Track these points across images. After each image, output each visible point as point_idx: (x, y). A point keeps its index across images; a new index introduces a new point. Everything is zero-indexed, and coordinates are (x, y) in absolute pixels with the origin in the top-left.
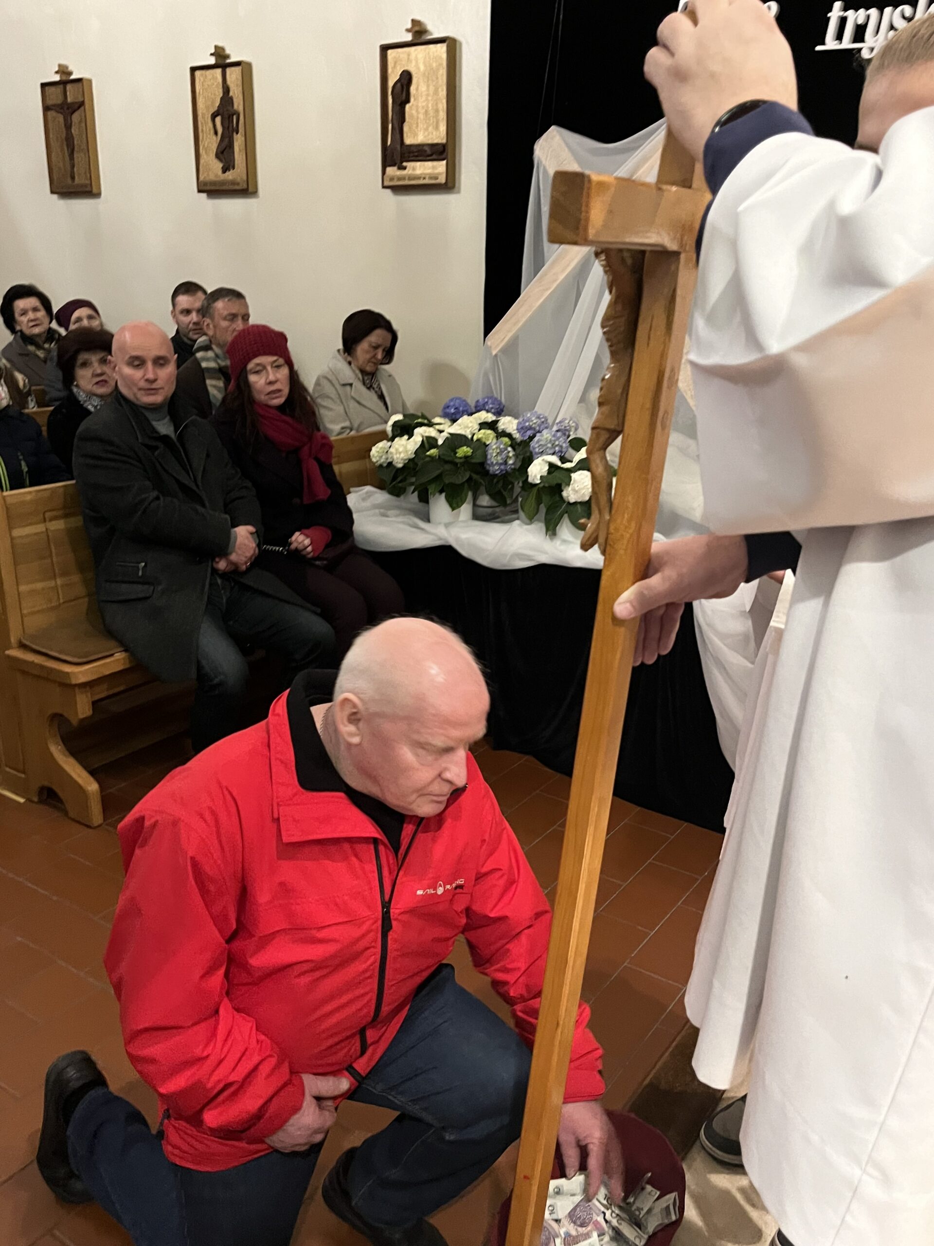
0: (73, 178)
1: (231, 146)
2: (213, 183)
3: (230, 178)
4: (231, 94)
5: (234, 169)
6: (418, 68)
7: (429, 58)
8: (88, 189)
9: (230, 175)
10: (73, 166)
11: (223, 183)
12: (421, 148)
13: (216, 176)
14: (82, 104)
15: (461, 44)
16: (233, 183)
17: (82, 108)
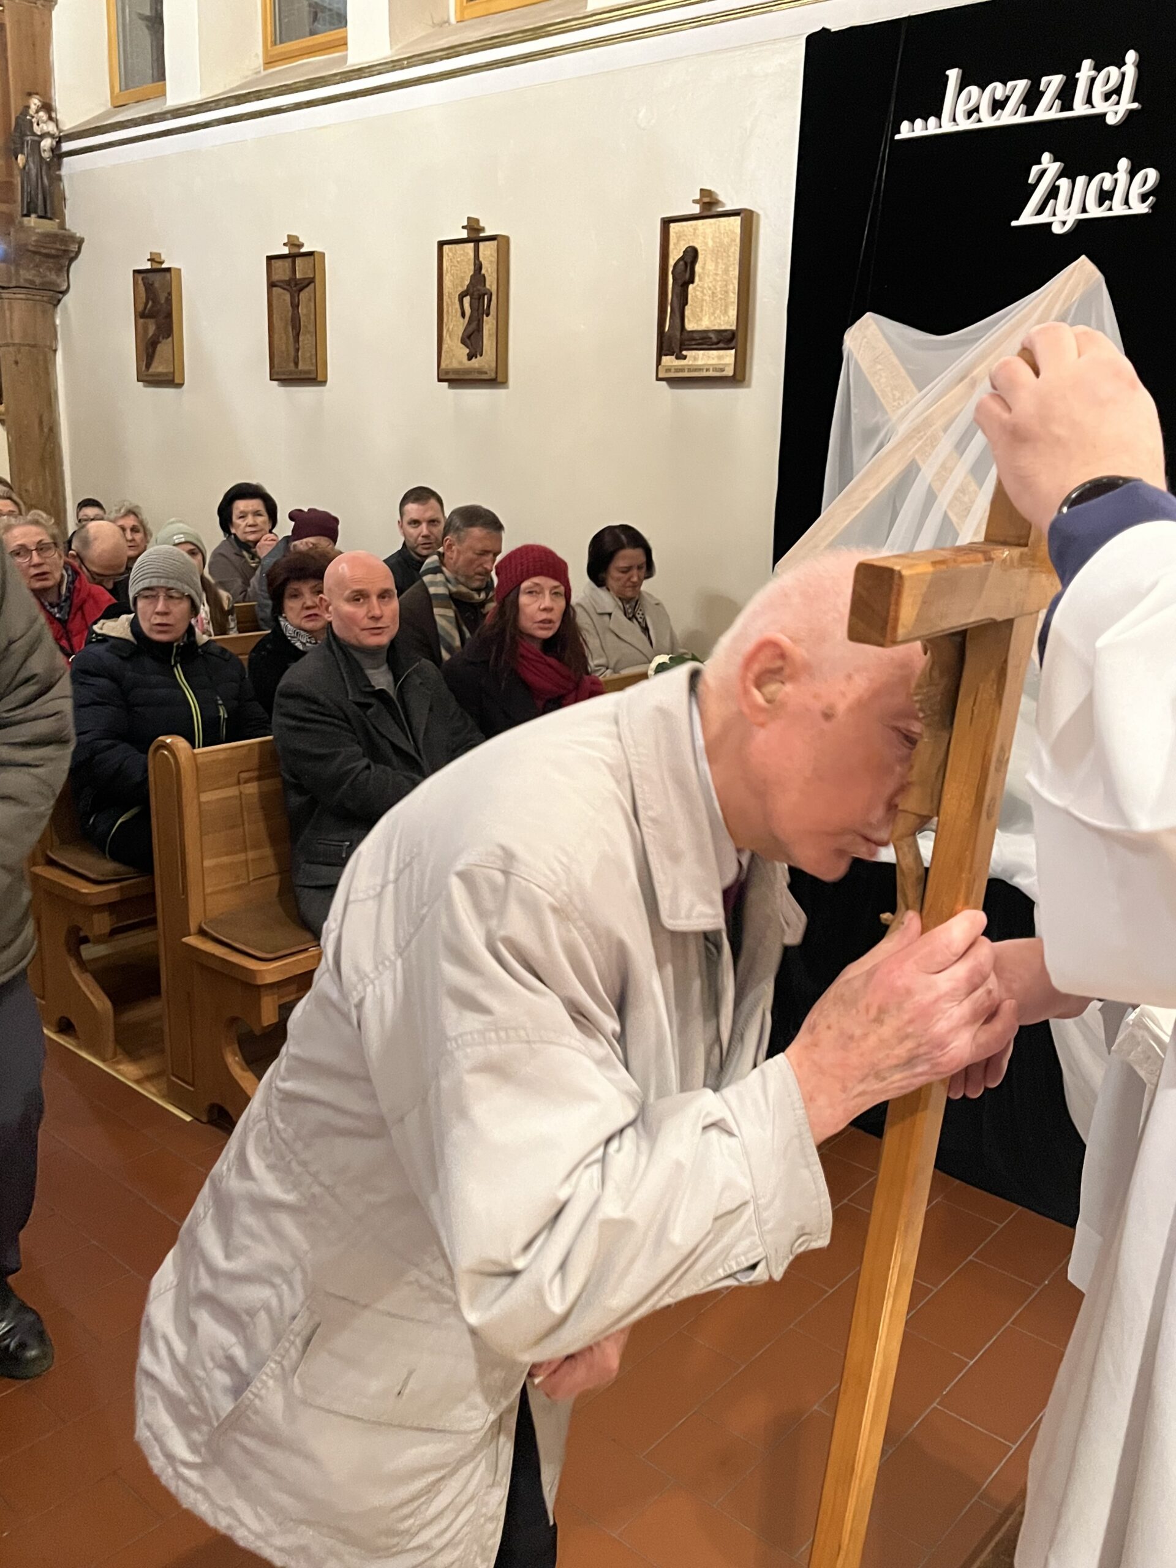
0: (296, 364)
1: (479, 329)
2: (456, 371)
3: (477, 365)
4: (483, 271)
5: (481, 355)
6: (706, 244)
7: (720, 233)
8: (313, 376)
9: (475, 363)
10: (297, 350)
11: (468, 371)
12: (705, 335)
13: (460, 363)
14: (312, 281)
15: (758, 215)
16: (480, 372)
17: (312, 285)
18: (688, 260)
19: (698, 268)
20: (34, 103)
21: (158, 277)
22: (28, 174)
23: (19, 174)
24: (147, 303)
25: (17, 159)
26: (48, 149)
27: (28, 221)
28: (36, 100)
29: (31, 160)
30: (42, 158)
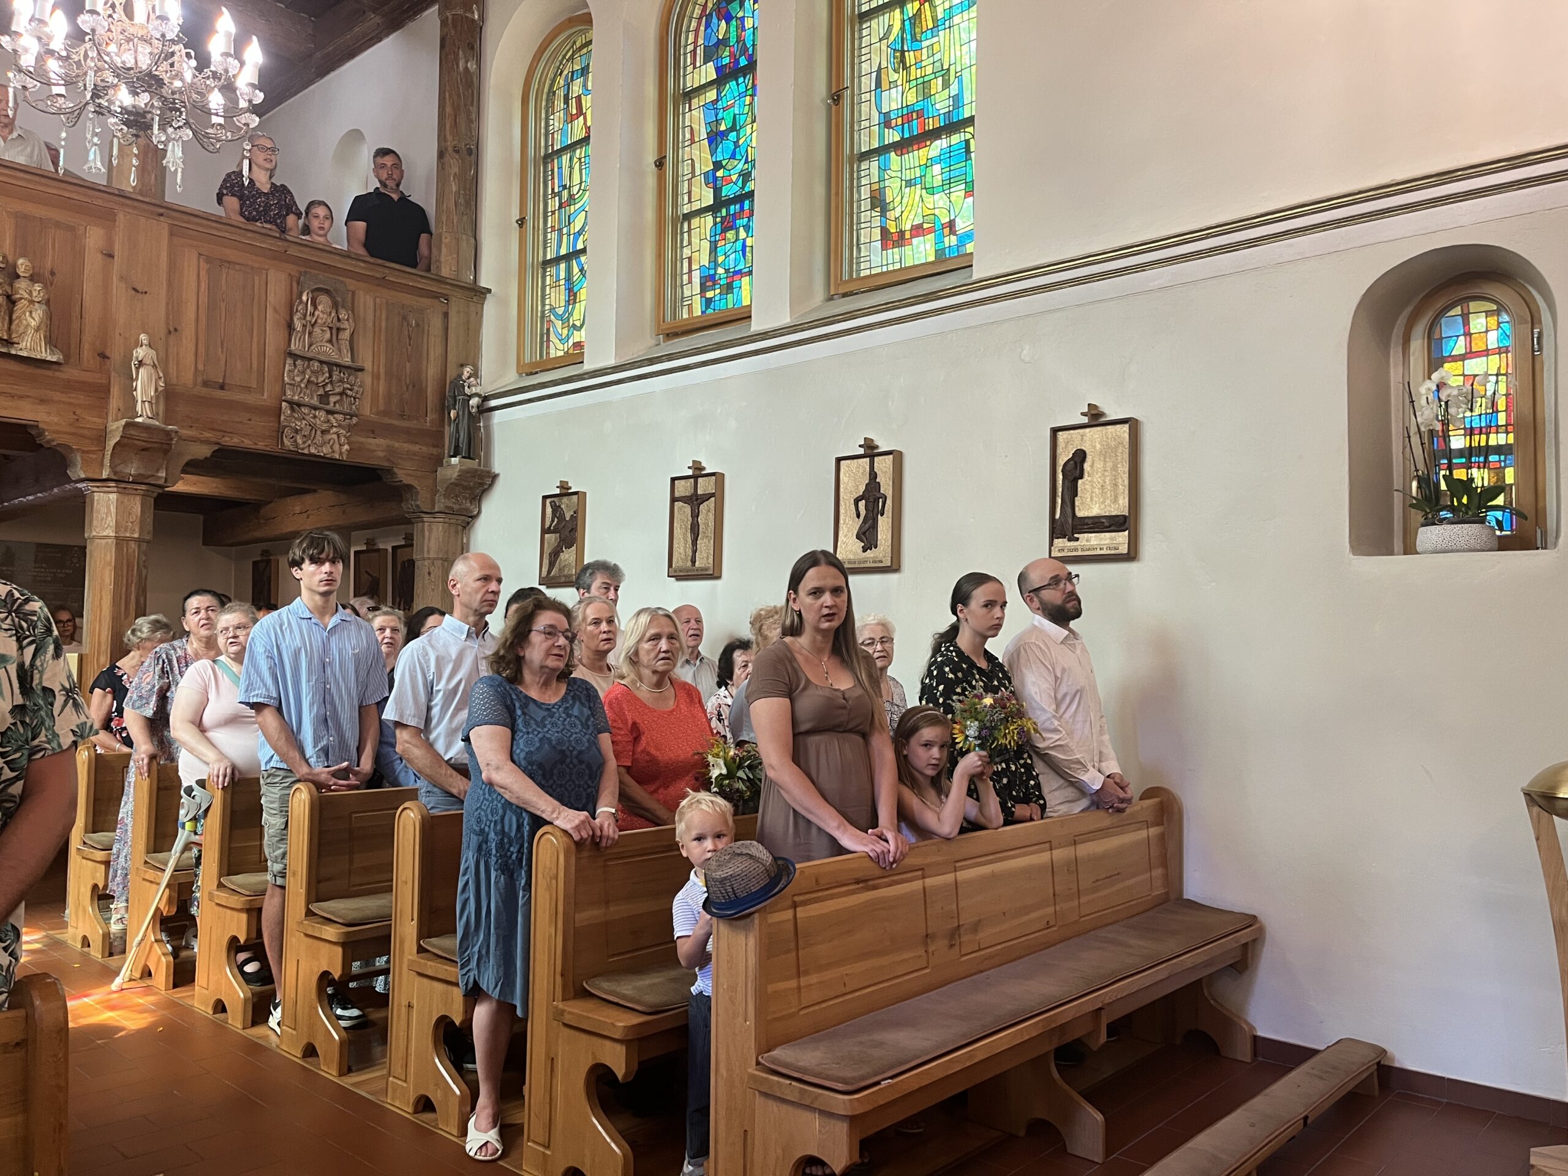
1: (874, 527)
4: (878, 481)
9: (870, 554)
18: (1077, 459)
19: (1087, 466)
20: (467, 371)
21: (565, 500)
22: (458, 424)
23: (450, 425)
24: (553, 521)
25: (449, 414)
26: (475, 405)
27: (455, 461)
28: (468, 369)
29: (461, 413)
30: (470, 412)
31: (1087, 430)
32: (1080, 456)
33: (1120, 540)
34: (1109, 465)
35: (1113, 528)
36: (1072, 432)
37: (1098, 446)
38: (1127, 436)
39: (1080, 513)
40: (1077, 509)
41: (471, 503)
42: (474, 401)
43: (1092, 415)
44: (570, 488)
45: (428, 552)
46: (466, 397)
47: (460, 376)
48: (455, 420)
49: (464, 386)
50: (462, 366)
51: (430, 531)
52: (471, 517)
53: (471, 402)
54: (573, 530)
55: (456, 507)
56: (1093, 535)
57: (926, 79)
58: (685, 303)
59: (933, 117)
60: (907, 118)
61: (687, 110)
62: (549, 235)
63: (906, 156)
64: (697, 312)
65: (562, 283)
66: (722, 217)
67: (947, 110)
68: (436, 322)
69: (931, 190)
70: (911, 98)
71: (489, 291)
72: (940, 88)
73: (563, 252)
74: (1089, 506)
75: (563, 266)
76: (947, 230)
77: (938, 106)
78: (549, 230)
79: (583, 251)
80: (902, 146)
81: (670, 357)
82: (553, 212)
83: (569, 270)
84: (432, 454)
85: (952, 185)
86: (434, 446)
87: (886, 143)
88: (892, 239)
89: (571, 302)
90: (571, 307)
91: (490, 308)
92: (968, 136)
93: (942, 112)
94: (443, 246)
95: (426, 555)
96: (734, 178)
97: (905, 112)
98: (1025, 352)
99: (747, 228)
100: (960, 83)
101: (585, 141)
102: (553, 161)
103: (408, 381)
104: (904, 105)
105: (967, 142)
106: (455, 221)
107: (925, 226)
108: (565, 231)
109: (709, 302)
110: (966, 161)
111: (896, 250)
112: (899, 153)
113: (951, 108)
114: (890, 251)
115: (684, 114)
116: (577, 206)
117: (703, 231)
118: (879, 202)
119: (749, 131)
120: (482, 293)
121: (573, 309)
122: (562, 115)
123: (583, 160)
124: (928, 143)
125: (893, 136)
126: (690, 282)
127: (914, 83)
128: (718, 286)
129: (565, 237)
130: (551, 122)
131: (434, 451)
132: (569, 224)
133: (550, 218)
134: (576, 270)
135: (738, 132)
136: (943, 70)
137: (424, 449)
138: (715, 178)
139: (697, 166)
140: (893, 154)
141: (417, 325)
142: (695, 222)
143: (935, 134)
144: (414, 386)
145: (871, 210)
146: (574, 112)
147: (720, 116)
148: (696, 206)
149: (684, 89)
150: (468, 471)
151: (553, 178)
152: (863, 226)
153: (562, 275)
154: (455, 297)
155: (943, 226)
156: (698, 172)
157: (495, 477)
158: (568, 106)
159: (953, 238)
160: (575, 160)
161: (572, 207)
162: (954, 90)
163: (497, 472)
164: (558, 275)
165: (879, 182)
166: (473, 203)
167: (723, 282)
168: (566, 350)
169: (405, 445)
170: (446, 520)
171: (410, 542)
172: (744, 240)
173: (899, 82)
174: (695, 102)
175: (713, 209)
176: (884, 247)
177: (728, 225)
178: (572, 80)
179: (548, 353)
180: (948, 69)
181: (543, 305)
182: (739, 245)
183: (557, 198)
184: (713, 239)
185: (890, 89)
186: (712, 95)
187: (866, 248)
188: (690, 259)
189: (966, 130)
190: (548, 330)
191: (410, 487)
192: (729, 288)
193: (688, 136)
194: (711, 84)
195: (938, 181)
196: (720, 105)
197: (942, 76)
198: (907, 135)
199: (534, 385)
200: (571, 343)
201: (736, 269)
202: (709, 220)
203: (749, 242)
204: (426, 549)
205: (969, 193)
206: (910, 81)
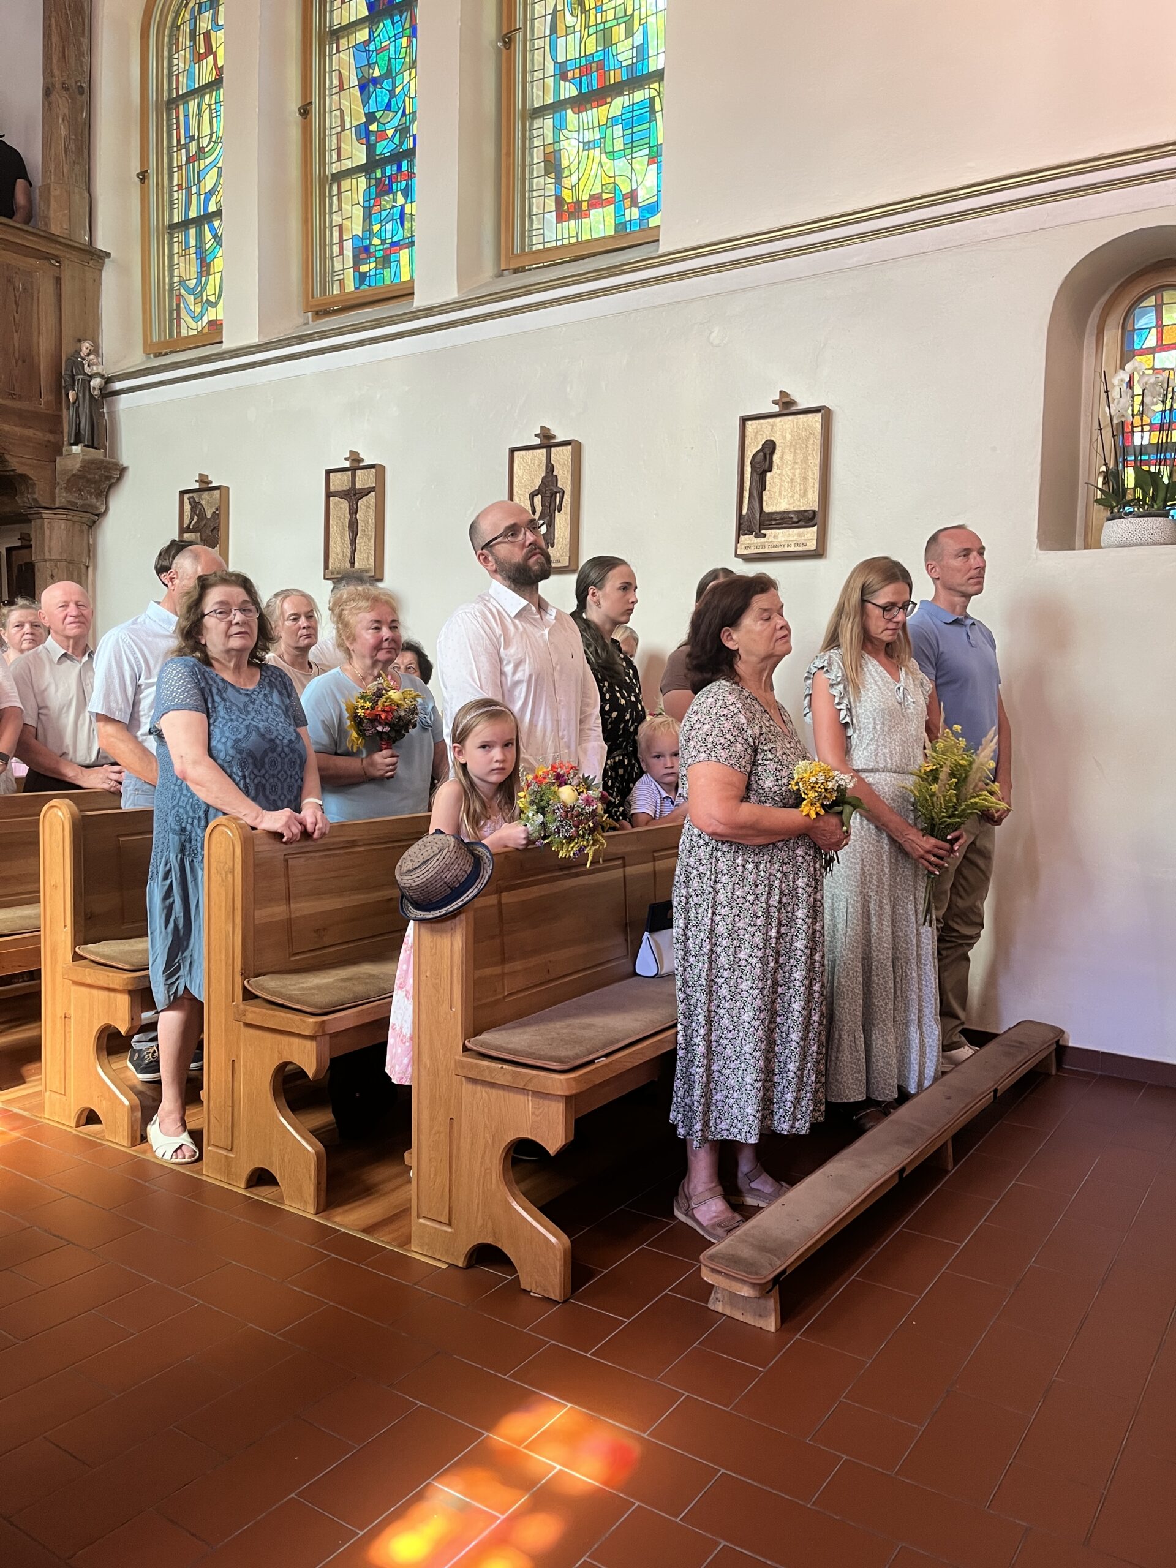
1: (551, 523)
4: (556, 473)
5: (553, 546)
6: (784, 438)
7: (798, 428)
10: (354, 551)
12: (784, 515)
14: (372, 489)
15: (837, 412)
17: (372, 493)
18: (767, 451)
19: (776, 458)
20: (86, 346)
21: (205, 495)
22: (78, 408)
23: (68, 409)
24: (192, 519)
25: (67, 395)
26: (97, 388)
27: (76, 449)
28: (87, 345)
29: (81, 395)
30: (91, 395)
31: (778, 419)
32: (770, 448)
33: (808, 537)
34: (800, 456)
35: (801, 523)
36: (762, 421)
37: (789, 437)
38: (818, 426)
39: (767, 509)
40: (764, 504)
41: (97, 499)
42: (96, 382)
43: (784, 403)
44: (211, 482)
45: (50, 552)
46: (86, 378)
47: (78, 352)
48: (75, 403)
49: (83, 365)
50: (79, 341)
51: (51, 529)
52: (97, 515)
53: (92, 383)
54: (215, 529)
55: (80, 502)
56: (781, 531)
57: (608, 25)
58: (336, 278)
59: (614, 70)
60: (586, 70)
61: (334, 51)
62: (175, 194)
63: (584, 113)
64: (350, 286)
65: (193, 250)
66: (376, 179)
67: (630, 62)
68: (46, 288)
69: (612, 155)
70: (591, 46)
71: (108, 255)
72: (622, 37)
73: (193, 214)
74: (776, 501)
75: (193, 231)
76: (628, 202)
77: (620, 58)
78: (175, 189)
79: (218, 213)
80: (581, 102)
81: (323, 335)
82: (180, 168)
83: (200, 237)
84: (49, 442)
85: (634, 150)
86: (51, 432)
87: (562, 98)
88: (569, 211)
89: (204, 273)
90: (203, 279)
91: (109, 276)
92: (653, 93)
93: (624, 64)
94: (52, 199)
95: (47, 556)
96: (390, 133)
97: (583, 63)
98: (714, 335)
99: (406, 192)
100: (645, 34)
101: (216, 84)
102: (178, 107)
103: (17, 355)
104: (583, 54)
105: (652, 99)
106: (65, 170)
107: (605, 196)
108: (194, 190)
109: (363, 277)
110: (650, 121)
111: (572, 223)
112: (576, 110)
113: (635, 60)
114: (565, 224)
115: (331, 55)
116: (208, 161)
117: (355, 196)
118: (553, 166)
119: (406, 79)
120: (100, 257)
121: (206, 282)
122: (188, 56)
123: (213, 107)
124: (609, 100)
125: (570, 90)
126: (341, 253)
127: (592, 30)
128: (374, 259)
129: (194, 197)
130: (175, 62)
131: (51, 437)
132: (199, 182)
133: (176, 174)
134: (208, 236)
135: (394, 79)
136: (626, 15)
137: (40, 434)
138: (368, 133)
139: (347, 119)
140: (569, 111)
141: (25, 289)
142: (346, 184)
143: (617, 89)
144: (24, 361)
145: (544, 176)
146: (202, 51)
147: (373, 60)
148: (347, 165)
149: (330, 27)
150: (92, 462)
151: (178, 128)
152: (535, 194)
153: (193, 242)
154: (68, 259)
155: (625, 196)
156: (348, 126)
157: (123, 470)
158: (195, 43)
159: (635, 211)
160: (204, 107)
161: (202, 162)
162: (638, 39)
163: (125, 465)
164: (187, 243)
165: (553, 143)
166: (86, 152)
167: (380, 254)
168: (199, 329)
169: (16, 429)
170: (70, 517)
171: (27, 543)
172: (403, 207)
173: (577, 28)
174: (343, 42)
175: (367, 169)
176: (560, 219)
177: (384, 188)
178: (200, 13)
179: (179, 333)
180: (632, 15)
181: (172, 276)
182: (397, 211)
183: (183, 151)
184: (367, 204)
185: (567, 35)
186: (363, 35)
187: (538, 220)
188: (340, 226)
189: (651, 86)
190: (178, 306)
191: (24, 478)
192: (385, 261)
193: (336, 82)
194: (363, 20)
195: (619, 145)
196: (372, 47)
197: (625, 22)
198: (585, 90)
199: (165, 365)
200: (205, 320)
201: (394, 240)
202: (362, 182)
203: (407, 210)
204: (47, 549)
205: (653, 159)
206: (589, 27)
